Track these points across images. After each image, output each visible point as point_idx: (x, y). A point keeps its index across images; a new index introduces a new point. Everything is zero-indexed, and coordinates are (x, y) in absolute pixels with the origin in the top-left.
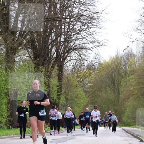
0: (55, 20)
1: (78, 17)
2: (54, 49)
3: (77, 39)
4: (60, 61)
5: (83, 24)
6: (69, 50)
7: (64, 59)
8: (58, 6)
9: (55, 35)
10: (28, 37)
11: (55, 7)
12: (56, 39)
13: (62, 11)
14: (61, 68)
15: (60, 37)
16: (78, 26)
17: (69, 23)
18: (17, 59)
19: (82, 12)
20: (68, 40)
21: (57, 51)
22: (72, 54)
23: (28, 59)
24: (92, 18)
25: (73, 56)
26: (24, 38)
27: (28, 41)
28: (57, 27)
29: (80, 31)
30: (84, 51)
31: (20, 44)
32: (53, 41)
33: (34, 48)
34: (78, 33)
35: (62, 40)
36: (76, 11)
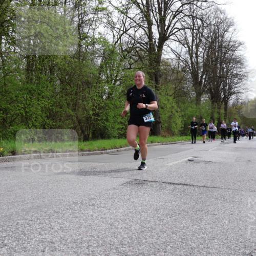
0: (223, 77)
1: (236, 75)
2: (222, 93)
3: (235, 87)
4: (226, 100)
5: (239, 79)
6: (231, 94)
7: (228, 99)
8: (225, 69)
9: (223, 86)
10: (208, 87)
11: (223, 70)
12: (224, 87)
13: (227, 72)
14: (226, 103)
15: (226, 87)
16: (236, 80)
17: (231, 79)
18: (202, 99)
19: (238, 73)
20: (230, 88)
21: (224, 94)
22: (233, 96)
23: (208, 99)
24: (244, 76)
25: (234, 97)
26: (206, 88)
27: (208, 89)
28: (224, 81)
29: (237, 83)
30: (239, 94)
31: (204, 91)
32: (222, 89)
33: (211, 92)
34: (236, 84)
35: (227, 88)
36: (235, 72)
